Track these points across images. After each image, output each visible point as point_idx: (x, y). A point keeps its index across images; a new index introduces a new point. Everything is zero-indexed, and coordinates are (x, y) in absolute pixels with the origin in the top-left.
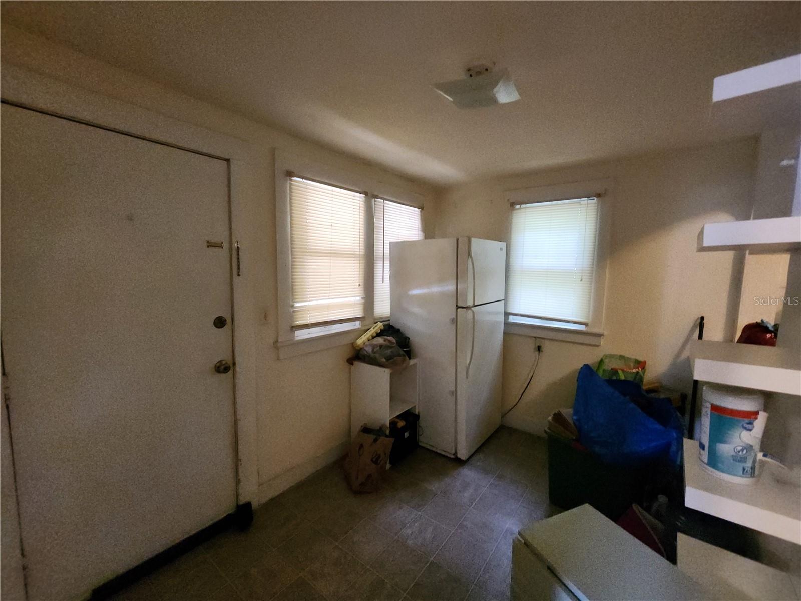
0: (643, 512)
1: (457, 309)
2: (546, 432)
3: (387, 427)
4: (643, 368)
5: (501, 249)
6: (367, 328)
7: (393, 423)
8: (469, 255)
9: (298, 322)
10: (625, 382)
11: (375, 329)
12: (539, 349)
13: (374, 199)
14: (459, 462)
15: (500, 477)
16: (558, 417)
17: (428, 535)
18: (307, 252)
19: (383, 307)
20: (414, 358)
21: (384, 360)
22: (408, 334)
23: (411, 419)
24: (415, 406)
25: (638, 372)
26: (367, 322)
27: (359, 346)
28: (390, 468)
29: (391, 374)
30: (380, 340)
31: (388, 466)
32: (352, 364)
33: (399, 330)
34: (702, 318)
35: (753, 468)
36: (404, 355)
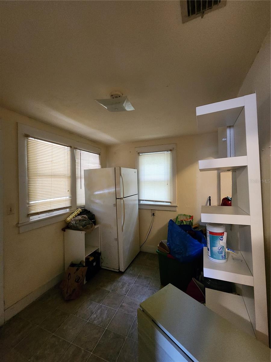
0: (196, 281)
1: (116, 199)
2: (157, 252)
3: (84, 262)
4: (192, 219)
5: (135, 172)
6: (72, 212)
7: (87, 259)
8: (120, 175)
9: (32, 212)
10: (186, 225)
11: (77, 212)
12: (153, 214)
13: (75, 150)
14: (121, 273)
15: (139, 277)
16: (162, 244)
17: (105, 316)
18: (37, 175)
19: (81, 200)
20: (97, 225)
21: (81, 227)
22: (94, 213)
23: (97, 255)
24: (99, 248)
25: (190, 221)
26: (73, 209)
27: (68, 221)
28: (86, 283)
29: (85, 234)
30: (80, 217)
31: (85, 282)
32: (65, 231)
33: (90, 211)
34: (210, 197)
35: (225, 255)
36: (92, 224)
